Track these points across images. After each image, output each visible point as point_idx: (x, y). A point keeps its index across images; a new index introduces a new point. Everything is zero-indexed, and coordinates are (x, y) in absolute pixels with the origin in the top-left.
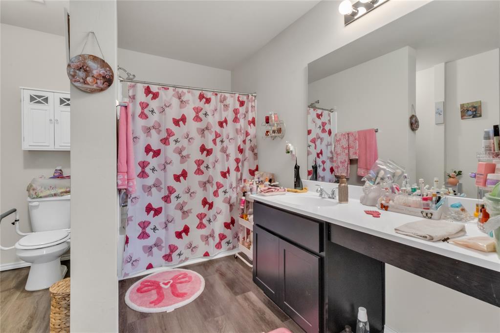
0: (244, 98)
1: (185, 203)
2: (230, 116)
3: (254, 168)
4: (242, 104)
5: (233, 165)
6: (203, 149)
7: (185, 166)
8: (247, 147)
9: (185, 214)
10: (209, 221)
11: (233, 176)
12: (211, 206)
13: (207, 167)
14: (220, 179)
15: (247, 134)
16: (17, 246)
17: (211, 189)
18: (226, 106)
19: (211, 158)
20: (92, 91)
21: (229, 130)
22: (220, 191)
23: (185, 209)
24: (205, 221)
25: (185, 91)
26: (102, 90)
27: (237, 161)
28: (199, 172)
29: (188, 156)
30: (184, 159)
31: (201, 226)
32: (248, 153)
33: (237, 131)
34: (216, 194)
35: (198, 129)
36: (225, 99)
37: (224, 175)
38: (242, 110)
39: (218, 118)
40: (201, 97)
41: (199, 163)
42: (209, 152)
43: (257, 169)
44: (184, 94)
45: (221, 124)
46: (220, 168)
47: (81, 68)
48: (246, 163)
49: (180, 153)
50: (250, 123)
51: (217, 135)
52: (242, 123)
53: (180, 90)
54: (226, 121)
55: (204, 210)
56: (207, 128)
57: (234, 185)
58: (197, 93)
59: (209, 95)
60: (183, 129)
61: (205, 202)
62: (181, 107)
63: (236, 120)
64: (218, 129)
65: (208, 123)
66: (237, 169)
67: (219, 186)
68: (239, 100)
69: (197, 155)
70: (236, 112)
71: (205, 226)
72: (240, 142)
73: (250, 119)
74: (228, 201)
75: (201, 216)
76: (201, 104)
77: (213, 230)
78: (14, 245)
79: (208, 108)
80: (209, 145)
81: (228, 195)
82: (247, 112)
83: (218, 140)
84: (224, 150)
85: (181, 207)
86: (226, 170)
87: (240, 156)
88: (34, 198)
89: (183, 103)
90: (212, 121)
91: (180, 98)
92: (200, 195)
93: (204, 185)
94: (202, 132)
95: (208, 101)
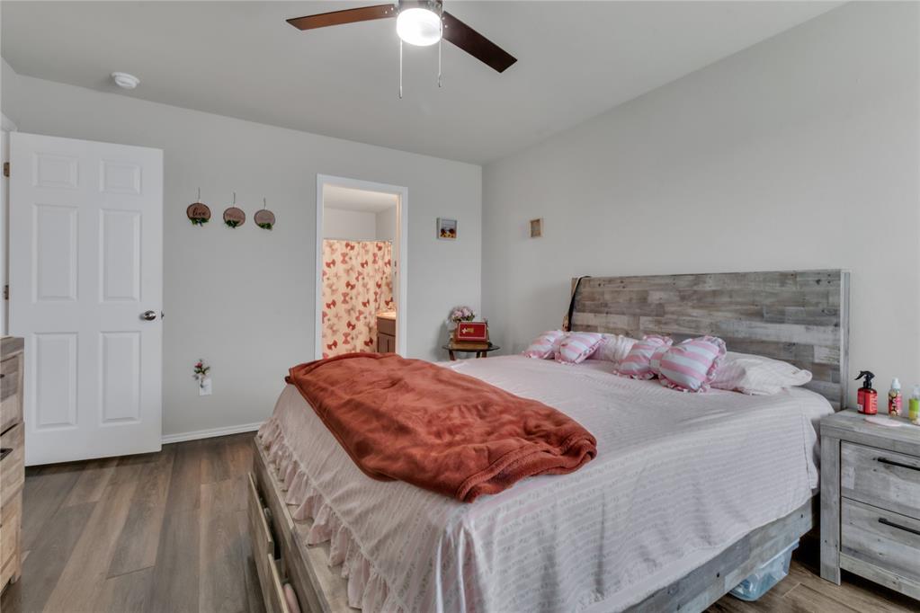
0: (382, 245)
1: (334, 324)
2: (370, 260)
3: (389, 299)
4: (380, 248)
5: (372, 297)
6: (348, 285)
7: (334, 298)
8: (384, 281)
9: (334, 332)
10: (352, 338)
11: (372, 306)
12: (354, 327)
13: (351, 298)
14: (361, 308)
15: (384, 273)
17: (354, 315)
18: (367, 252)
19: (354, 291)
21: (369, 269)
22: (362, 317)
23: (335, 329)
24: (349, 339)
25: (335, 241)
27: (376, 294)
28: (345, 301)
29: (337, 290)
30: (334, 292)
31: (346, 342)
32: (384, 288)
33: (376, 271)
34: (358, 319)
35: (344, 270)
36: (366, 245)
37: (364, 304)
38: (380, 254)
39: (360, 260)
40: (347, 245)
41: (345, 295)
42: (353, 287)
43: (392, 300)
44: (334, 244)
45: (363, 265)
46: (361, 299)
48: (383, 296)
50: (386, 264)
51: (360, 274)
52: (380, 263)
53: (332, 241)
54: (367, 263)
55: (347, 330)
56: (351, 269)
57: (373, 313)
58: (344, 243)
59: (353, 244)
60: (333, 269)
61: (349, 324)
62: (332, 254)
63: (375, 262)
64: (360, 269)
65: (352, 265)
66: (376, 300)
67: (361, 313)
68: (377, 246)
69: (343, 289)
70: (375, 255)
71: (349, 343)
72: (378, 278)
73: (387, 261)
74: (368, 325)
75: (346, 335)
76: (347, 250)
77: (355, 346)
79: (352, 253)
80: (353, 282)
81: (367, 320)
82: (384, 254)
83: (360, 278)
84: (365, 285)
86: (366, 301)
87: (378, 290)
89: (333, 251)
90: (356, 263)
91: (331, 247)
92: (346, 319)
93: (349, 312)
94: (348, 272)
95: (352, 248)
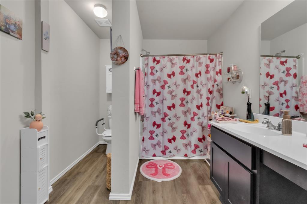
0: (213, 57)
1: (174, 123)
2: (203, 69)
3: (220, 104)
4: (212, 61)
5: (205, 102)
6: (185, 91)
7: (174, 101)
8: (216, 88)
9: (174, 129)
10: (188, 135)
11: (205, 108)
12: (189, 126)
13: (187, 102)
14: (196, 110)
15: (215, 81)
16: (103, 134)
17: (190, 116)
18: (201, 64)
19: (190, 97)
20: (120, 64)
21: (202, 78)
22: (196, 118)
23: (174, 126)
24: (185, 135)
25: (174, 57)
26: (124, 63)
27: (208, 98)
28: (182, 105)
29: (176, 96)
30: (173, 97)
31: (183, 138)
32: (215, 94)
33: (208, 79)
34: (192, 119)
35: (182, 79)
36: (200, 59)
37: (198, 107)
38: (212, 65)
39: (195, 71)
40: (184, 59)
41: (182, 100)
42: (189, 93)
43: (222, 105)
44: (174, 59)
45: (197, 75)
46: (195, 103)
47: (115, 54)
48: (214, 101)
49: (171, 94)
50: (217, 73)
51: (194, 82)
52: (212, 73)
53: (171, 57)
54: (200, 73)
55: (184, 128)
56: (187, 78)
57: (206, 114)
58: (182, 58)
59: (189, 58)
60: (173, 79)
61: (185, 124)
62: (172, 67)
63: (207, 72)
64: (195, 78)
65: (188, 75)
66: (208, 104)
67: (195, 114)
68: (209, 58)
69: (181, 95)
70: (207, 66)
71: (185, 138)
72: (210, 86)
73: (218, 70)
74: (201, 124)
75: (183, 132)
76: (184, 64)
77: (190, 142)
78: (101, 134)
79: (188, 66)
80: (189, 89)
81: (201, 121)
82: (215, 66)
83: (195, 85)
84: (198, 92)
85: (171, 125)
86: (200, 105)
87: (210, 96)
88: (110, 114)
89: (173, 64)
90: (191, 74)
91: (171, 62)
92: (183, 119)
93: (185, 113)
94: (184, 81)
95: (188, 61)
